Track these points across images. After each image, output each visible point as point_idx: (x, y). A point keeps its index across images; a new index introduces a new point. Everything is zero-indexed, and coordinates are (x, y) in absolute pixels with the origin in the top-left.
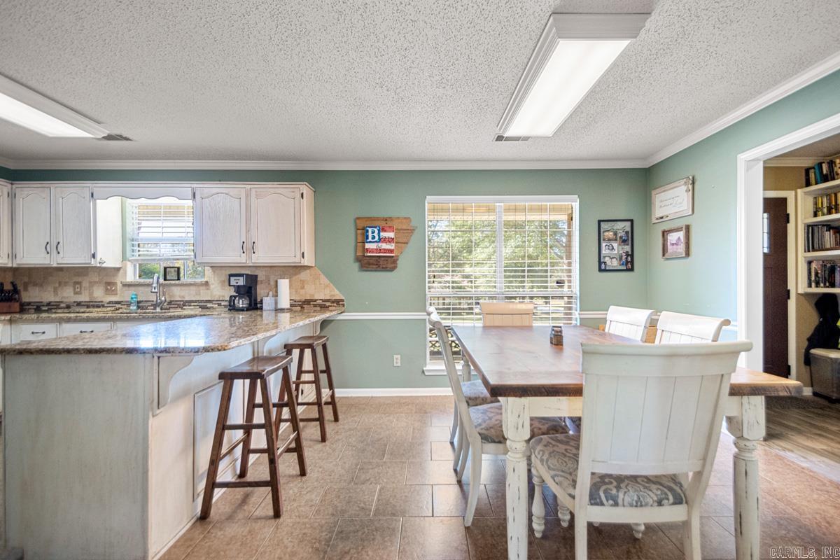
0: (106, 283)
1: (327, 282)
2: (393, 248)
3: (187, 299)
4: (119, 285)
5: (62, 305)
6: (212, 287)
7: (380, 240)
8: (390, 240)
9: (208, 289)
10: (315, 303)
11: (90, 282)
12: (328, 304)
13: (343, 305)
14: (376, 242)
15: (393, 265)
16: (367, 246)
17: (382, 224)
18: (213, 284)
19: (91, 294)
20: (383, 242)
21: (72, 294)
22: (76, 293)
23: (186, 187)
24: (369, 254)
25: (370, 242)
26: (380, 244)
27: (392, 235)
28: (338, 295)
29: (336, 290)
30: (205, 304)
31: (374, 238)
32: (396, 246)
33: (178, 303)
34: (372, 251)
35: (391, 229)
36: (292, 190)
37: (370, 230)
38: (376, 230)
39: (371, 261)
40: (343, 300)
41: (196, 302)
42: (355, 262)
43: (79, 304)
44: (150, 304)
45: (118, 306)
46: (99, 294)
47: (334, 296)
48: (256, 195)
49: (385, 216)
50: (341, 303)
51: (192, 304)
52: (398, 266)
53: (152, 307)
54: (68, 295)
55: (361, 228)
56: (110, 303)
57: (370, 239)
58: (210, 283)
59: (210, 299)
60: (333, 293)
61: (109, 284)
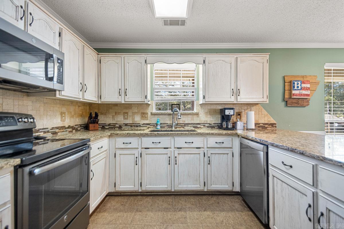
0: (142, 113)
1: (266, 113)
2: (309, 93)
3: (186, 122)
4: (149, 114)
5: (117, 126)
6: (200, 115)
7: (301, 89)
8: (307, 89)
9: (198, 117)
10: (259, 125)
11: (133, 113)
12: (266, 126)
13: (276, 127)
14: (299, 90)
15: (306, 104)
16: (294, 92)
17: (302, 79)
18: (201, 114)
19: (133, 119)
20: (303, 90)
21: (123, 119)
22: (125, 119)
23: (200, 57)
24: (294, 97)
25: (296, 90)
26: (301, 91)
27: (308, 86)
28: (272, 121)
29: (271, 118)
30: (196, 125)
31: (298, 87)
32: (310, 93)
33: (182, 124)
34: (296, 95)
35: (308, 82)
36: (262, 58)
37: (296, 83)
38: (299, 83)
39: (294, 101)
40: (275, 124)
41: (191, 124)
42: (282, 102)
43: (126, 125)
44: (166, 125)
45: (149, 126)
46: (138, 119)
47: (270, 121)
48: (241, 61)
49: (303, 75)
50: (274, 125)
51: (189, 125)
52: (310, 104)
53: (167, 127)
54: (120, 120)
55: (288, 82)
56: (144, 124)
57: (296, 88)
58: (199, 113)
59: (199, 123)
60: (269, 120)
61: (144, 113)
